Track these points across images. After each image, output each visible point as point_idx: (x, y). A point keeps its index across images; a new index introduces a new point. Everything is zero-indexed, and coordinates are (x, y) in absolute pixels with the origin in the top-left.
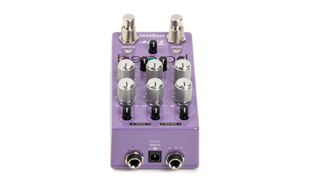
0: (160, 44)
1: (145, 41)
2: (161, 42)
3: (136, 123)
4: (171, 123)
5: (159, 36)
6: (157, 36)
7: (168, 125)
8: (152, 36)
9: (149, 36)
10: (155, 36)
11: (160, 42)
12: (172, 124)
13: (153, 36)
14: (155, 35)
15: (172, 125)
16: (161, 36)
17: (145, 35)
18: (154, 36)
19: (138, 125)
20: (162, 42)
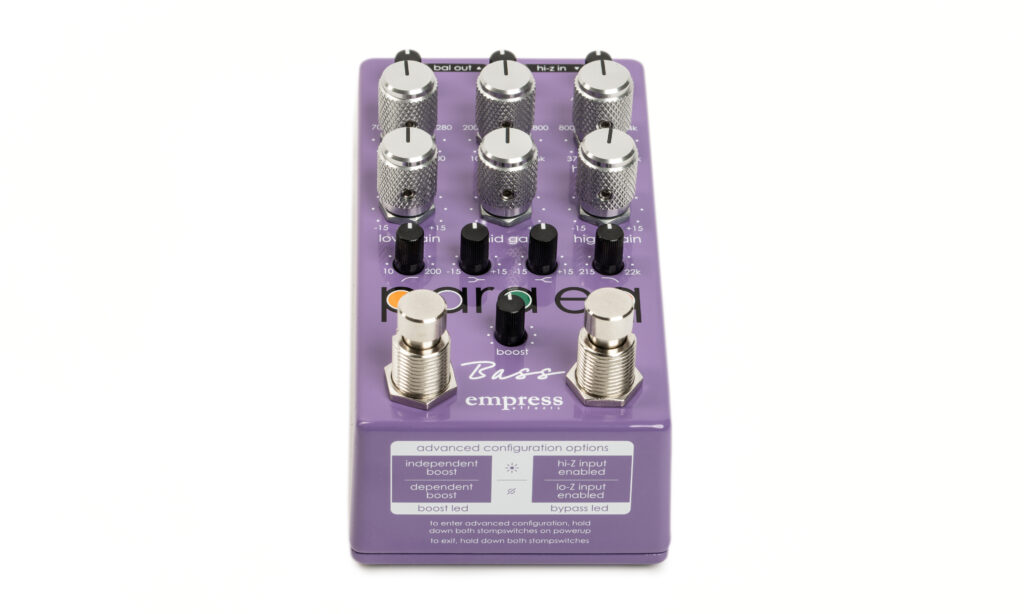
0: (483, 366)
1: (539, 378)
2: (480, 372)
3: (568, 71)
4: (453, 70)
5: (486, 401)
6: (494, 401)
7: (461, 65)
8: (514, 400)
9: (525, 401)
10: (502, 401)
11: (483, 372)
12: (448, 68)
13: (510, 401)
14: (502, 406)
15: (448, 65)
16: (478, 401)
17: (540, 406)
18: (505, 399)
19: (561, 65)
20: (477, 374)
